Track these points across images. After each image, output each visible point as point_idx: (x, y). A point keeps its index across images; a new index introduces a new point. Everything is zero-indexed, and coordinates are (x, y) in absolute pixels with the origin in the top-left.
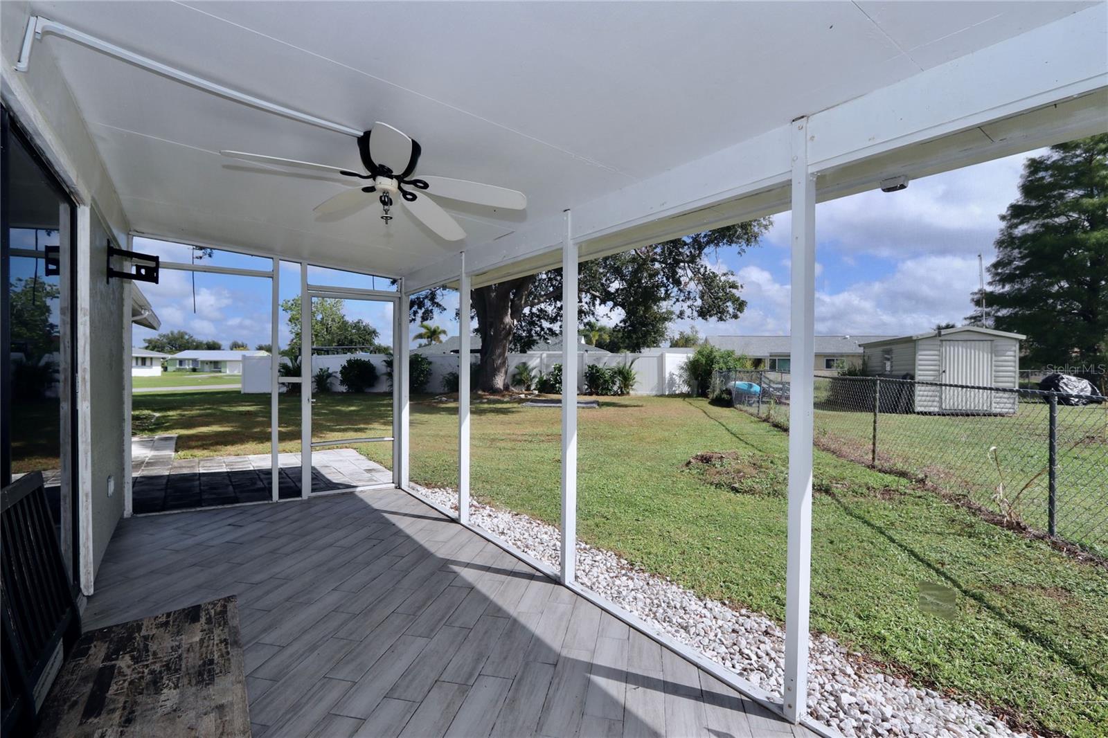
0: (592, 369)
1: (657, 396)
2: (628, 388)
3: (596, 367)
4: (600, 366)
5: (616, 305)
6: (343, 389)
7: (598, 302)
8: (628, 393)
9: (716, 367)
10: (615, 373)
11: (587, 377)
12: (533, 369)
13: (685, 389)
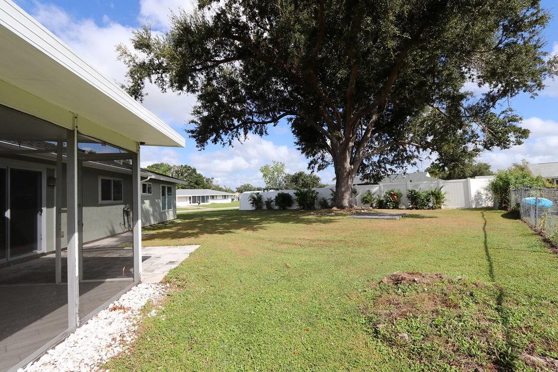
0: (412, 192)
1: (464, 209)
2: (440, 204)
3: (414, 191)
4: (417, 190)
5: (433, 150)
6: (277, 207)
7: (421, 150)
8: (440, 208)
9: (512, 187)
10: (430, 194)
11: (409, 198)
12: (374, 194)
13: (490, 204)
